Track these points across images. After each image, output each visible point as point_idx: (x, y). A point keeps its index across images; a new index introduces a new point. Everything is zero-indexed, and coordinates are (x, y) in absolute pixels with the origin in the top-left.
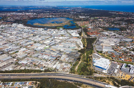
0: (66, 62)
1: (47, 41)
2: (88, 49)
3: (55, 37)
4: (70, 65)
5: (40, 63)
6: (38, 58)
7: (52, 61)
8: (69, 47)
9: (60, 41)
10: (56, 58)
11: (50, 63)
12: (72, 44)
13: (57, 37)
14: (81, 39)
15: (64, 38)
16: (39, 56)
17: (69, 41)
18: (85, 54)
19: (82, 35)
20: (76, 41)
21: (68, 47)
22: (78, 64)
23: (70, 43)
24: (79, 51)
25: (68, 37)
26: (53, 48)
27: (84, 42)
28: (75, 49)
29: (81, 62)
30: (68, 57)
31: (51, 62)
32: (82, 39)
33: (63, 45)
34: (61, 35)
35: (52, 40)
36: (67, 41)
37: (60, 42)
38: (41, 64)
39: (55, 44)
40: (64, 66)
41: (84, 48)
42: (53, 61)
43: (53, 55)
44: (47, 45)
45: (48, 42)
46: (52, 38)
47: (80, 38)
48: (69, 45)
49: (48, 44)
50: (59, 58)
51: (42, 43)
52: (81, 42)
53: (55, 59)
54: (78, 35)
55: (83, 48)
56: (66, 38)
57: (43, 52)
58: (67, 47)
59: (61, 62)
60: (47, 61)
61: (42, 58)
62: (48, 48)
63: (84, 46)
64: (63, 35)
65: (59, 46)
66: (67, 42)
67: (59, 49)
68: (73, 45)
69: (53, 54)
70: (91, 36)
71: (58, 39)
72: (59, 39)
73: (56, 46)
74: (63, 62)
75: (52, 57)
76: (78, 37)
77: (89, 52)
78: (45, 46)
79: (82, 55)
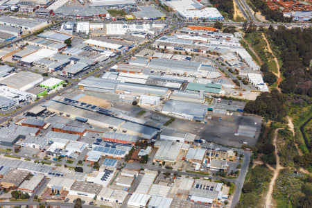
0: (197, 175)
1: (38, 48)
2: (299, 92)
3: (83, 27)
4: (227, 189)
5: (45, 181)
6: (17, 150)
7: (114, 168)
8: (184, 84)
9: (116, 46)
10: (127, 150)
11: (105, 184)
12: (195, 68)
13: (94, 26)
14: (239, 34)
15: (133, 28)
16: (20, 143)
17: (171, 48)
18: (291, 126)
19: (237, 13)
20: (212, 48)
21: (178, 85)
22: (268, 180)
23: (179, 57)
24: (251, 108)
25: (160, 26)
26: (90, 92)
27: (262, 53)
28: (222, 93)
29: (279, 167)
30: (196, 141)
31: (111, 176)
32: (246, 37)
33: (143, 70)
34: (111, 12)
35: (68, 43)
36: (163, 51)
37: (120, 57)
38: (49, 185)
39: (93, 70)
40: (195, 198)
41: (274, 91)
42: (119, 169)
43: (104, 136)
44: (45, 75)
45: (42, 54)
46: (65, 32)
47: (231, 30)
48: (181, 72)
49: (50, 67)
50: (149, 148)
51: (9, 59)
52: (244, 54)
53: (127, 158)
54: (213, 13)
55: (265, 88)
56: (146, 28)
57: (39, 114)
58: (169, 84)
59: (167, 175)
60: (79, 170)
61: (42, 156)
62: (58, 93)
63: (269, 79)
64: (123, 13)
65: (124, 77)
66: (160, 55)
67: (127, 97)
68: (204, 74)
69: (102, 130)
70: (289, 20)
71: (100, 38)
72: (109, 38)
73: (105, 77)
74: (177, 175)
75: (103, 144)
76: (218, 25)
77: (305, 109)
78: (39, 79)
79: (273, 127)
